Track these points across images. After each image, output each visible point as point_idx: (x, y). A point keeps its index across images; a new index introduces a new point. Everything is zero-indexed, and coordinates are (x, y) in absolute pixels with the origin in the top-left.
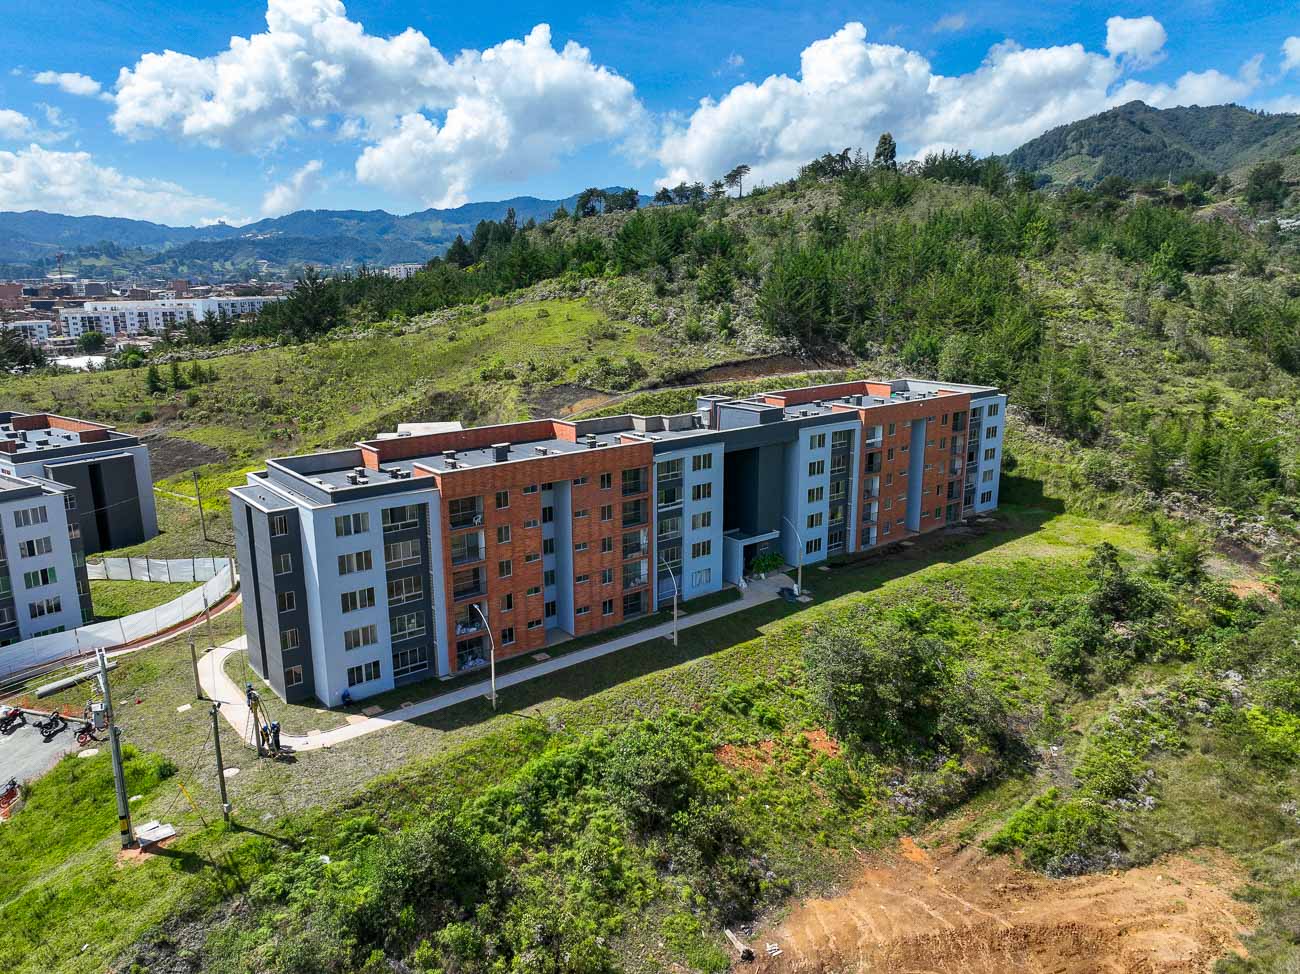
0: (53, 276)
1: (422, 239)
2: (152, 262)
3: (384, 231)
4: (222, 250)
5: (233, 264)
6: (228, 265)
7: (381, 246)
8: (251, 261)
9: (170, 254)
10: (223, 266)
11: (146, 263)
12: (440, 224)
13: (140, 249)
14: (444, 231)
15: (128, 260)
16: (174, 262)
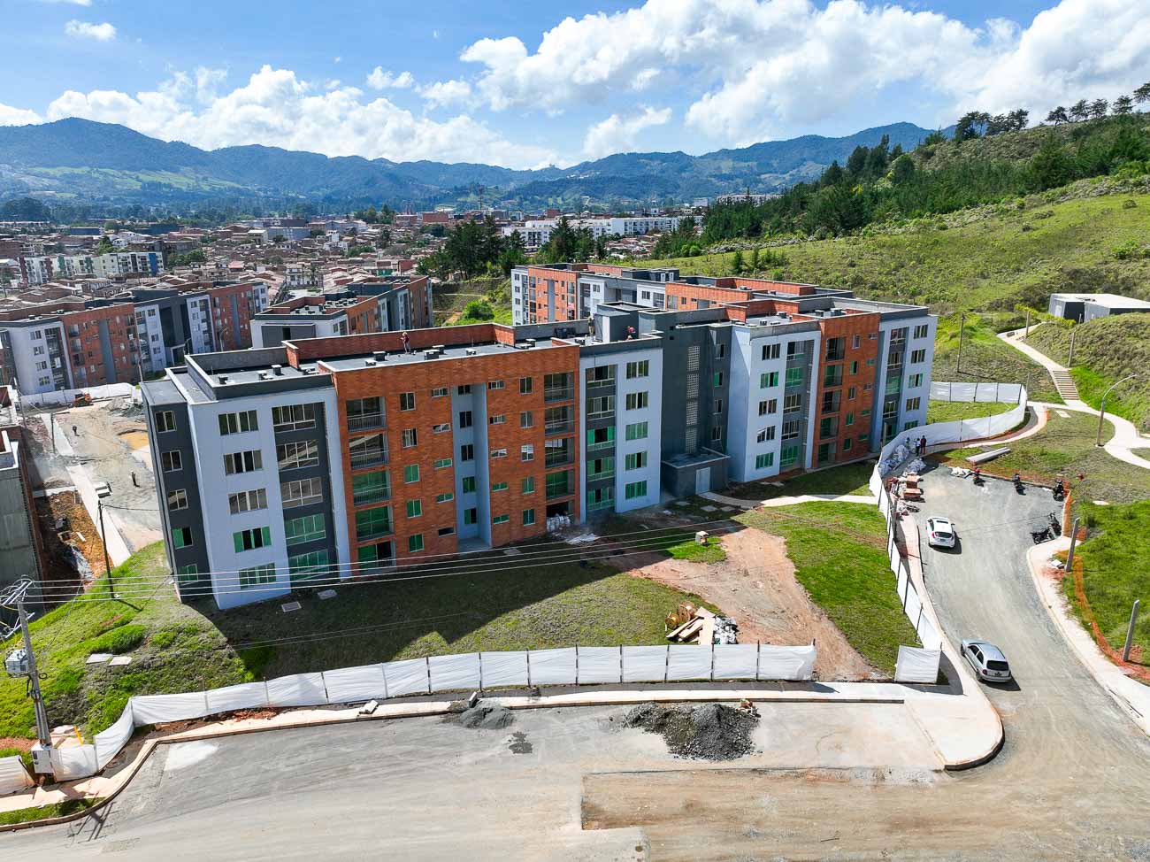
0: (439, 209)
1: (715, 176)
2: (504, 199)
3: (682, 170)
4: (556, 188)
5: (563, 199)
6: (559, 200)
7: (680, 182)
8: (577, 196)
9: (517, 192)
10: (555, 201)
11: (500, 199)
12: (730, 163)
13: (497, 188)
14: (734, 168)
15: (488, 197)
16: (521, 198)
